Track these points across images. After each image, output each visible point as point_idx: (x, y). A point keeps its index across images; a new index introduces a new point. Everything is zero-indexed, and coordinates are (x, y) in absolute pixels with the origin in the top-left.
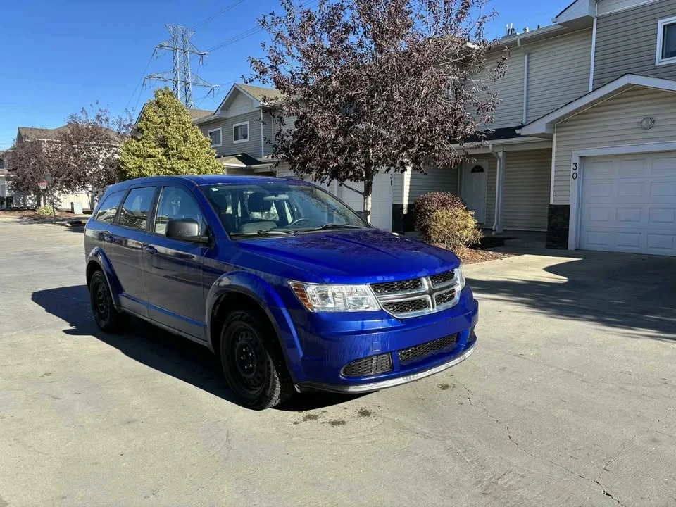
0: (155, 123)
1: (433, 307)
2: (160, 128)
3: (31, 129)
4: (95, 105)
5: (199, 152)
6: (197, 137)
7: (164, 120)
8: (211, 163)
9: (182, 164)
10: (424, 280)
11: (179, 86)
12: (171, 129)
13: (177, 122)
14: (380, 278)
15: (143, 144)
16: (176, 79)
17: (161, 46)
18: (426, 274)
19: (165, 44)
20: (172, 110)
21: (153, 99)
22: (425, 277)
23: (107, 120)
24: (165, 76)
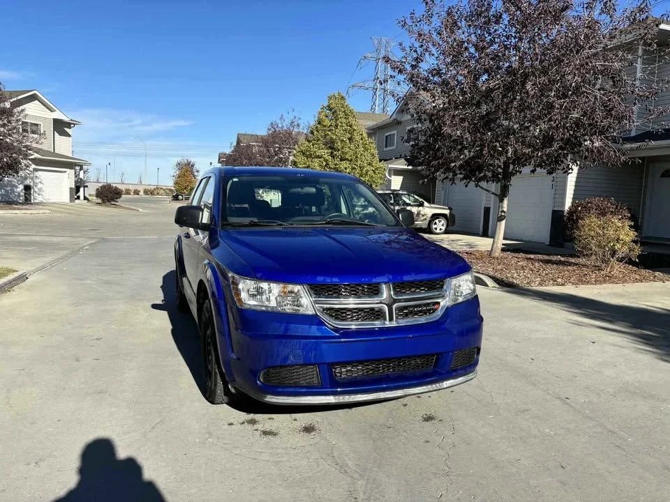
0: (325, 126)
1: (391, 319)
2: (329, 131)
3: (245, 135)
4: (291, 113)
5: (361, 154)
6: (362, 139)
7: (334, 124)
8: (374, 164)
9: (344, 165)
10: (384, 287)
11: (378, 93)
12: (339, 131)
13: (345, 125)
14: (320, 279)
15: (313, 145)
16: (375, 87)
17: (365, 57)
18: (386, 280)
19: (369, 55)
20: (342, 115)
21: (326, 104)
22: (385, 283)
23: (298, 125)
24: (366, 85)
